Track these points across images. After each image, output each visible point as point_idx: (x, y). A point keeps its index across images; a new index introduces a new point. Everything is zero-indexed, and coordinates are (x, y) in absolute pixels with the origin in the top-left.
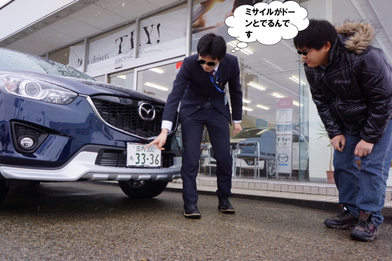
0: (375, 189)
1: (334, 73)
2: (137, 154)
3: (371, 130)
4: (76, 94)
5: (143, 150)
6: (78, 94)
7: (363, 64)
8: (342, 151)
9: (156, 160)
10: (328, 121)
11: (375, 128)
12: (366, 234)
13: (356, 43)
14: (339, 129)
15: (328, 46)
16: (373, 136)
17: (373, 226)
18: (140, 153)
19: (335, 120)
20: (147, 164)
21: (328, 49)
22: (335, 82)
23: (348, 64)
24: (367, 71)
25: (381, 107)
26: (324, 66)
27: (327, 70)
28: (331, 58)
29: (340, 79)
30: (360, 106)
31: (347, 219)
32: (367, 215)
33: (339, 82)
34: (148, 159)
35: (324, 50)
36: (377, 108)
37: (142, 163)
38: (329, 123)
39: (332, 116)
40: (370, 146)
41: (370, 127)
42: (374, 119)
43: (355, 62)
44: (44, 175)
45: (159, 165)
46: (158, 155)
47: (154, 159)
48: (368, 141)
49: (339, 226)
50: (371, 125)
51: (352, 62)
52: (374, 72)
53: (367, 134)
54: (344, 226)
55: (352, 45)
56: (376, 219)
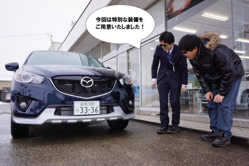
0: (225, 118)
1: (202, 61)
2: (81, 108)
3: (222, 89)
4: (44, 78)
5: (86, 105)
6: (45, 77)
7: (215, 56)
8: (211, 101)
9: (96, 110)
10: (203, 84)
11: (224, 88)
12: (220, 143)
13: (210, 46)
14: (209, 89)
15: (196, 49)
16: (224, 93)
17: (226, 139)
18: (84, 107)
19: (207, 83)
20: (89, 113)
21: (196, 50)
22: (204, 65)
23: (208, 56)
24: (217, 59)
25: (226, 77)
26: (197, 57)
27: (199, 59)
28: (199, 54)
29: (206, 64)
30: (218, 76)
31: (212, 136)
32: (222, 133)
33: (205, 65)
34: (89, 110)
35: (195, 51)
36: (224, 78)
37: (85, 113)
38: (204, 86)
39: (205, 82)
40: (222, 98)
41: (222, 88)
42: (223, 84)
43: (211, 55)
44: (28, 121)
45: (99, 113)
46: (97, 107)
47: (94, 110)
48: (221, 95)
49: (207, 139)
50: (222, 87)
51: (210, 55)
52: (221, 60)
53: (220, 91)
54: (210, 140)
55: (208, 47)
56: (227, 136)
